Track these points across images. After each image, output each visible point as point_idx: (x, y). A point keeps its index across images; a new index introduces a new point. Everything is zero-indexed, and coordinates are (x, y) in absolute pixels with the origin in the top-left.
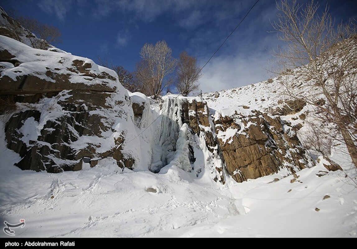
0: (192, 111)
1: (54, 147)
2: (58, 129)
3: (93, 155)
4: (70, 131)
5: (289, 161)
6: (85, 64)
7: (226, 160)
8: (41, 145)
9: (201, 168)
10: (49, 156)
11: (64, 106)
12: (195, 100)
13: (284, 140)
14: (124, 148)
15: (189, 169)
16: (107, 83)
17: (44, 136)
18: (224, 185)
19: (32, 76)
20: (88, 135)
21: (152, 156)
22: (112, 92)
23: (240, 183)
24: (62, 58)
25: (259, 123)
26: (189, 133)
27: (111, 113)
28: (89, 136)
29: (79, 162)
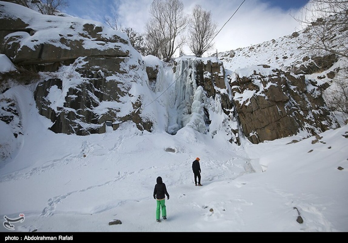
0: (207, 73)
1: (79, 112)
2: (80, 95)
3: (114, 119)
4: (90, 97)
5: (310, 123)
6: (96, 28)
7: (243, 123)
8: (68, 111)
9: (216, 130)
10: (75, 121)
11: (82, 73)
12: (210, 61)
13: (307, 101)
14: (142, 112)
15: (204, 131)
16: (120, 47)
17: (69, 103)
18: (240, 146)
19: (47, 44)
20: (107, 100)
21: (168, 120)
22: (126, 56)
23: (256, 144)
24: (72, 23)
25: (280, 84)
26: (204, 96)
27: (126, 78)
28: (108, 102)
29: (102, 126)
